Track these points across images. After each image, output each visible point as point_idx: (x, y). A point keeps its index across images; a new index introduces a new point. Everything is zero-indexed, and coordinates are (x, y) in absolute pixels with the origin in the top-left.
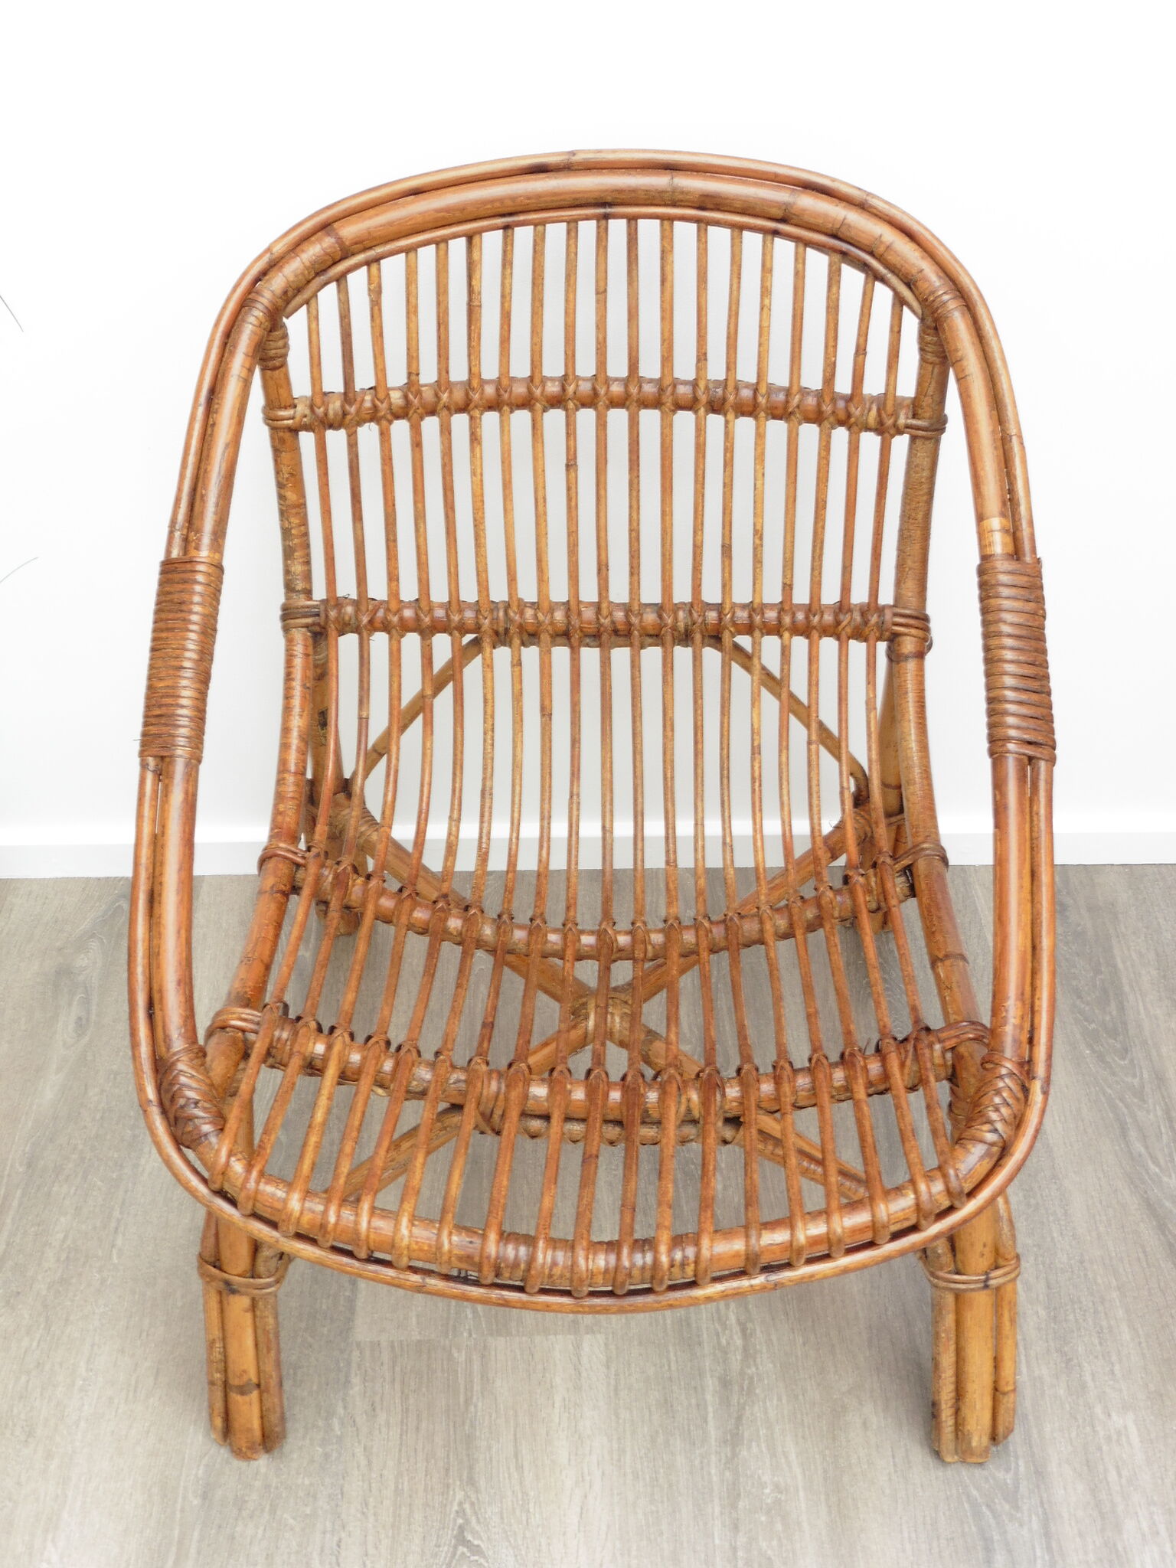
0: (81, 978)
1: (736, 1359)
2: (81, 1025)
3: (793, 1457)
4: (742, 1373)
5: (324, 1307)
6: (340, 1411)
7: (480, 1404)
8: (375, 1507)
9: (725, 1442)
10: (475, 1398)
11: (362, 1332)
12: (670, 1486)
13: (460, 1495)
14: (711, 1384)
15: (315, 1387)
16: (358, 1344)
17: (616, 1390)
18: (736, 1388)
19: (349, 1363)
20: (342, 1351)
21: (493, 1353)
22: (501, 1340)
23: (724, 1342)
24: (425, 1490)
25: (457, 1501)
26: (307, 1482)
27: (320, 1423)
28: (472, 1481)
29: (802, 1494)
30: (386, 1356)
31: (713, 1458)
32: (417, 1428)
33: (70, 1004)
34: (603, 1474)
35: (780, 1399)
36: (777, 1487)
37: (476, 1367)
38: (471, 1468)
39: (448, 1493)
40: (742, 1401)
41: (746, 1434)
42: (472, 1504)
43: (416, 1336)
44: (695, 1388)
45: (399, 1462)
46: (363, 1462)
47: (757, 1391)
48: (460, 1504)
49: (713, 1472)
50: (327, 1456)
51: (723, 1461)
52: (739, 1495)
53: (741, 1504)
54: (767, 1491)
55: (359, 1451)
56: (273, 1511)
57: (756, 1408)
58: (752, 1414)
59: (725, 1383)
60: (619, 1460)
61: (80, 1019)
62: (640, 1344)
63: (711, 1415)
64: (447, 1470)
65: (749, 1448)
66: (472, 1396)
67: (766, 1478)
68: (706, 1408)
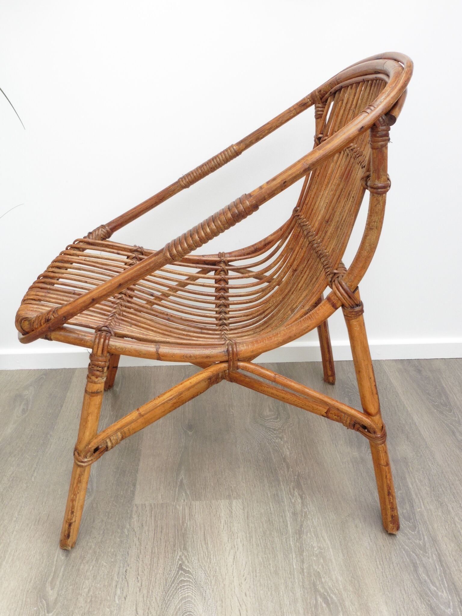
0: (25, 397)
1: (299, 507)
2: (24, 411)
3: (326, 538)
4: (302, 511)
5: (122, 493)
6: (128, 526)
7: (189, 523)
8: (142, 558)
9: (296, 534)
10: (186, 521)
11: (138, 500)
12: (273, 548)
13: (180, 553)
14: (288, 515)
15: (117, 519)
16: (136, 505)
17: (247, 517)
18: (299, 516)
19: (132, 511)
20: (129, 508)
21: (194, 506)
22: (198, 503)
23: (293, 501)
24: (165, 552)
25: (179, 555)
26: (112, 550)
27: (119, 531)
28: (185, 549)
29: (331, 550)
30: (148, 508)
31: (291, 538)
32: (161, 532)
33: (20, 405)
34: (243, 545)
35: (318, 519)
36: (320, 547)
37: (187, 511)
38: (185, 544)
39: (175, 553)
40: (302, 520)
41: (305, 531)
42: (186, 556)
43: (161, 502)
44: (282, 516)
45: (153, 542)
46: (137, 543)
47: (309, 516)
48: (180, 556)
49: (291, 543)
50: (121, 542)
51: (296, 540)
52: (303, 551)
53: (304, 554)
54: (316, 549)
55: (135, 539)
56: (97, 560)
57: (308, 522)
58: (307, 524)
59: (295, 514)
60: (250, 540)
61: (24, 409)
62: (257, 502)
63: (289, 525)
64: (174, 546)
65: (307, 535)
66: (185, 521)
67: (315, 545)
68: (287, 522)
